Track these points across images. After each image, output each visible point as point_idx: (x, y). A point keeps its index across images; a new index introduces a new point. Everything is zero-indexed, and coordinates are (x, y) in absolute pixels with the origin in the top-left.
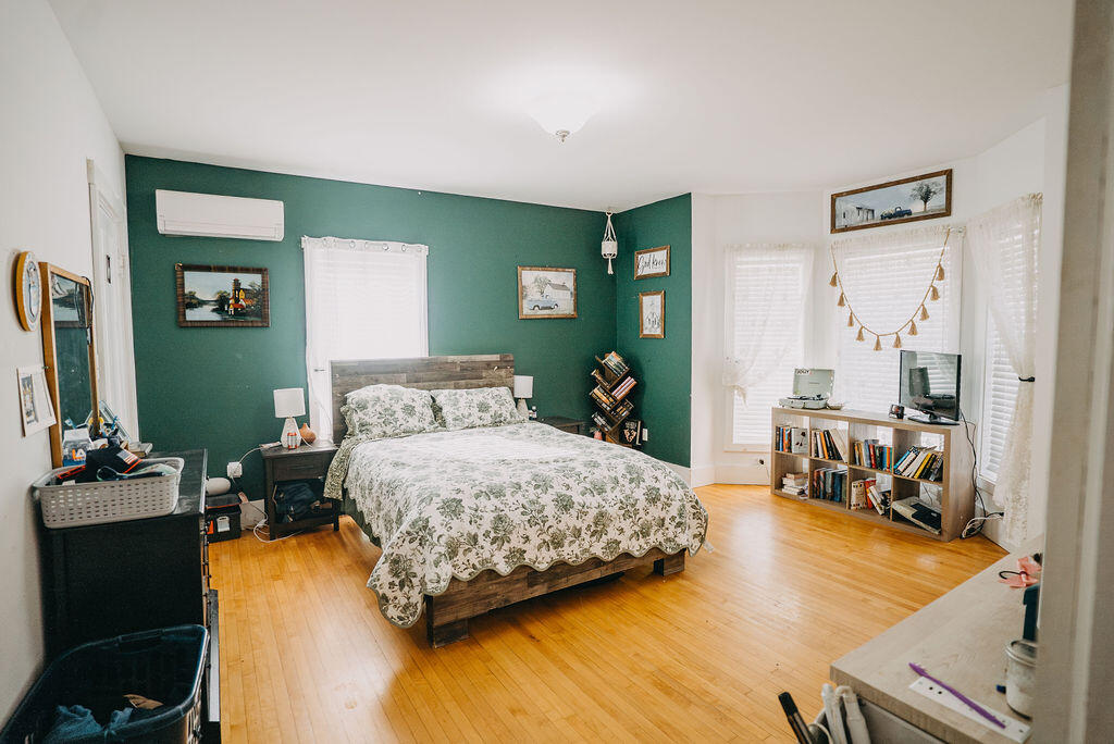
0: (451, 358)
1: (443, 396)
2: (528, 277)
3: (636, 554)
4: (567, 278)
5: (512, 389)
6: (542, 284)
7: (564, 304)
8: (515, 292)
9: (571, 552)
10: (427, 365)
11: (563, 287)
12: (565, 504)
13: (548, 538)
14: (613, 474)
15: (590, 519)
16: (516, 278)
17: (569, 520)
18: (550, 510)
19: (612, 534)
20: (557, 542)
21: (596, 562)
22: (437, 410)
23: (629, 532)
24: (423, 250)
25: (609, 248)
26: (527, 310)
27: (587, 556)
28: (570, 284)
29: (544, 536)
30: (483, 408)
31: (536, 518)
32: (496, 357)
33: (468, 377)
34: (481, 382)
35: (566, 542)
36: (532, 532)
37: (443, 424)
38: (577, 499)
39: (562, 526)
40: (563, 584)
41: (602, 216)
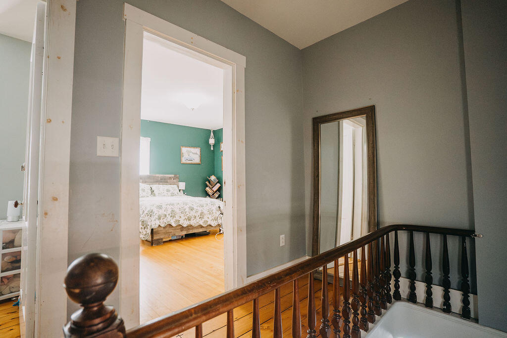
0: (157, 175)
1: (154, 187)
2: (184, 150)
3: (213, 226)
4: (197, 151)
5: (178, 186)
6: (189, 152)
7: (197, 159)
8: (180, 155)
9: (193, 223)
10: (149, 177)
11: (196, 154)
12: (192, 209)
13: (187, 218)
14: (206, 203)
15: (199, 213)
16: (180, 150)
17: (193, 213)
18: (187, 210)
19: (205, 218)
20: (189, 219)
21: (202, 227)
22: (152, 192)
23: (210, 219)
24: (149, 139)
25: (212, 141)
26: (183, 161)
27: (198, 224)
28: (199, 153)
29: (185, 217)
30: (168, 191)
31: (183, 212)
32: (173, 176)
33: (164, 181)
34: (167, 183)
35: (192, 220)
36: (182, 215)
37: (155, 195)
38: (195, 208)
39: (191, 215)
40: (191, 232)
41: (209, 131)
